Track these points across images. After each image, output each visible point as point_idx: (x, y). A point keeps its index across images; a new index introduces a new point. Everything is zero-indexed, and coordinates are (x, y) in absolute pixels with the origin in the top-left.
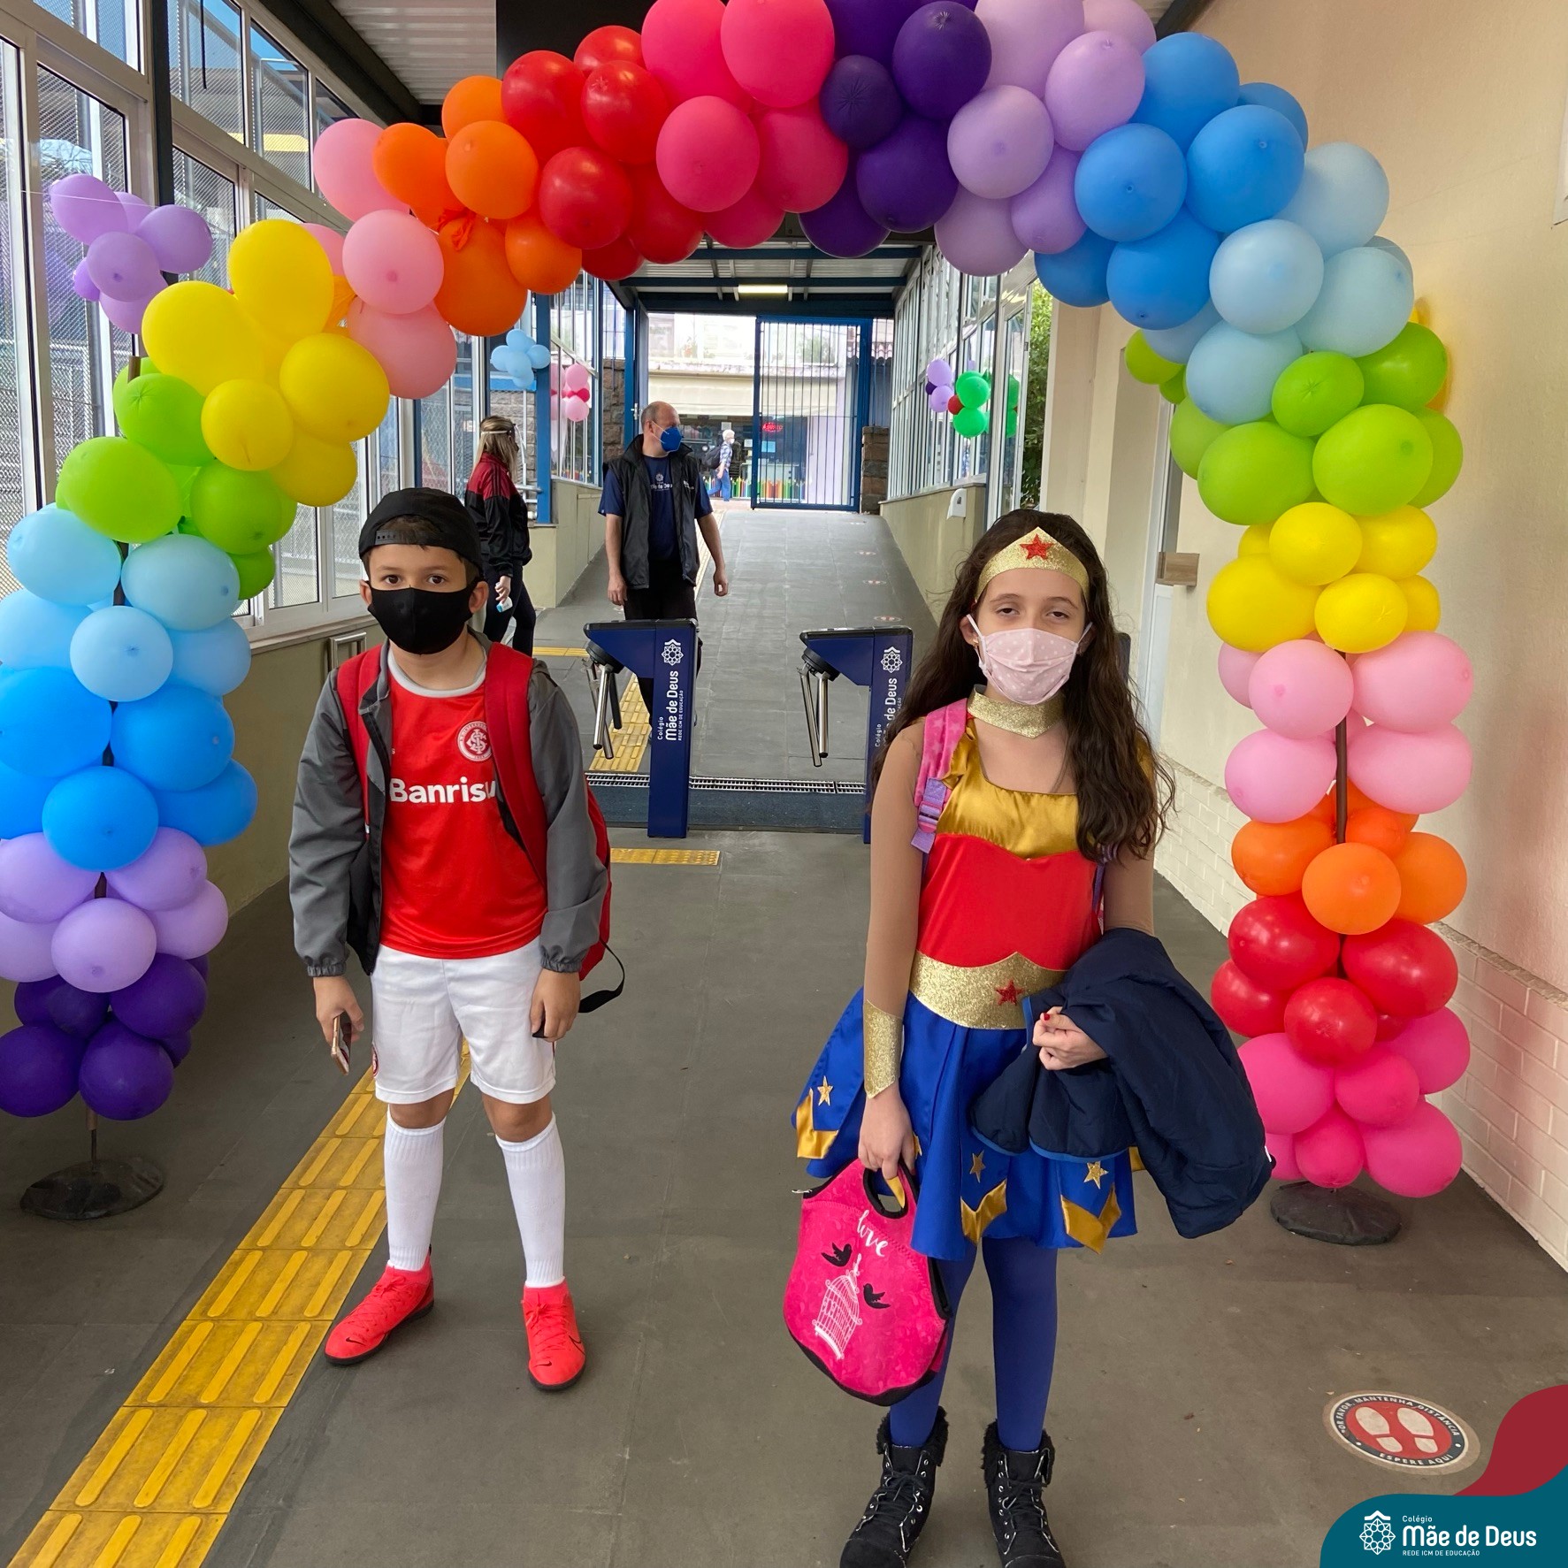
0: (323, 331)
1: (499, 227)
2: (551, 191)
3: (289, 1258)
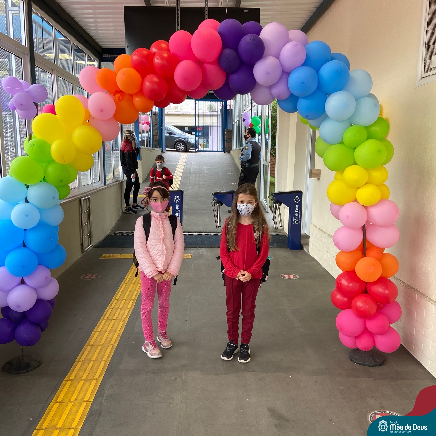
0: (83, 124)
1: (131, 96)
2: (146, 86)
3: (79, 383)
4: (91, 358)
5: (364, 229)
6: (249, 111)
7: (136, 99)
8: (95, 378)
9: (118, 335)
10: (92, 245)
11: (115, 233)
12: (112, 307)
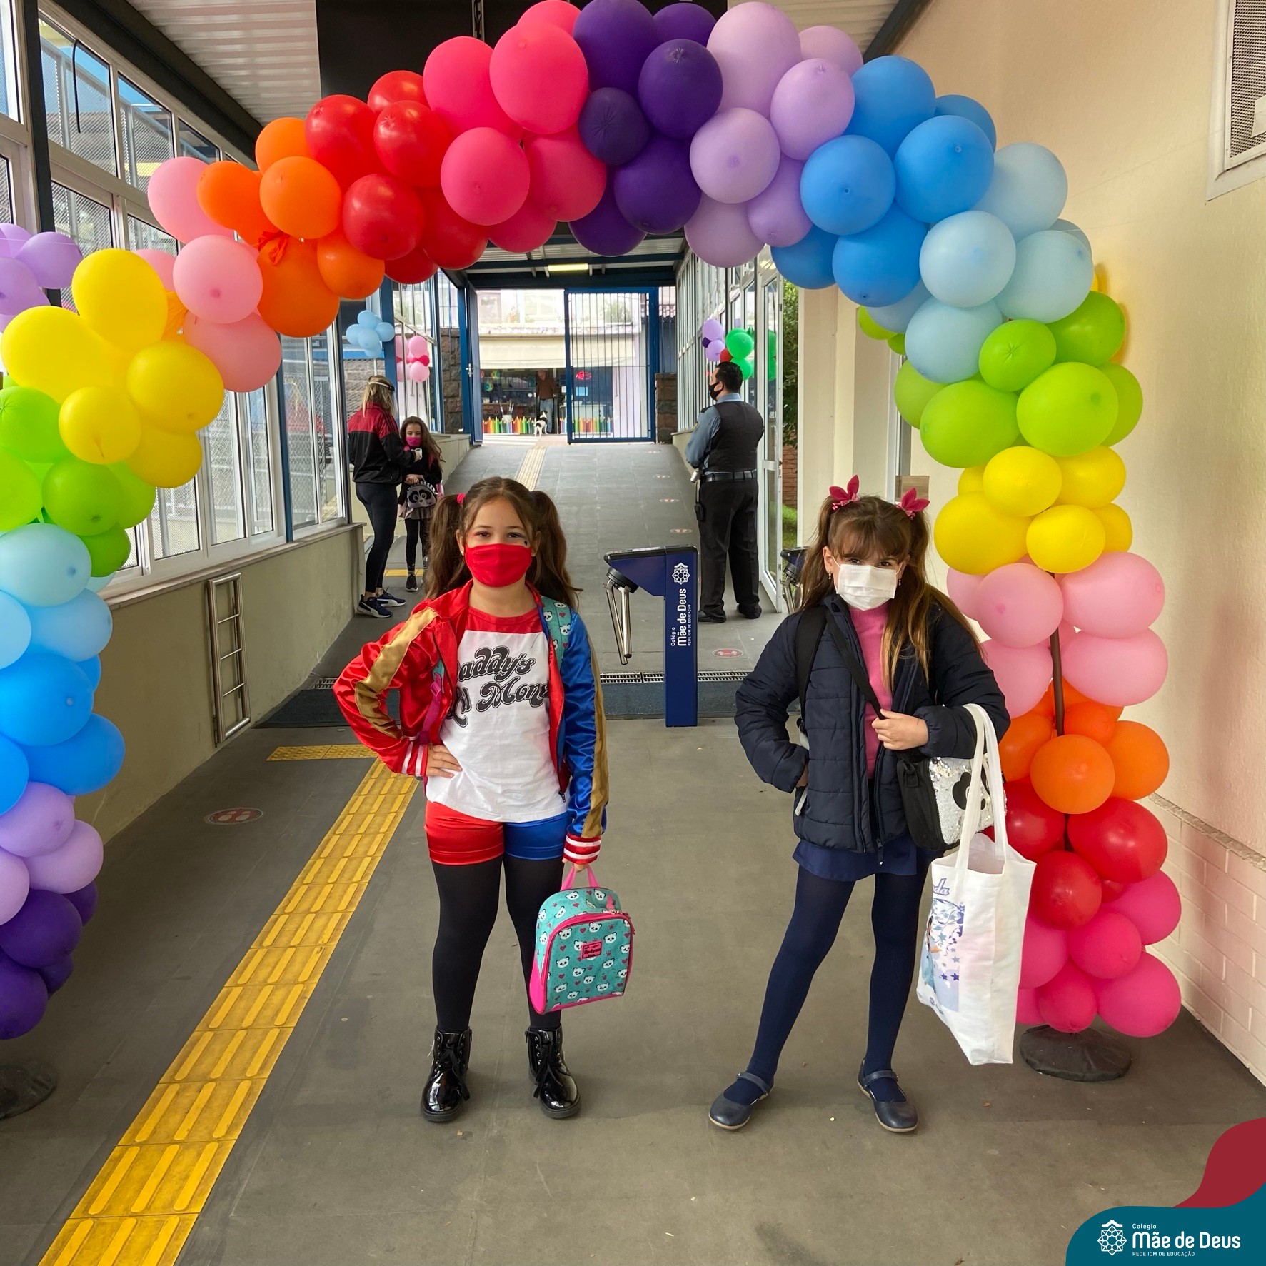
0: (162, 339)
1: (313, 246)
2: (353, 213)
3: (163, 1151)
4: (210, 1072)
5: (1054, 646)
6: (721, 315)
7: (328, 257)
8: (215, 1136)
9: (301, 997)
10: (248, 719)
11: (322, 683)
12: (289, 909)
